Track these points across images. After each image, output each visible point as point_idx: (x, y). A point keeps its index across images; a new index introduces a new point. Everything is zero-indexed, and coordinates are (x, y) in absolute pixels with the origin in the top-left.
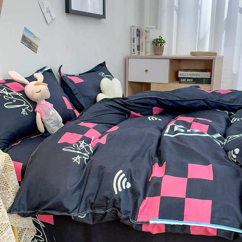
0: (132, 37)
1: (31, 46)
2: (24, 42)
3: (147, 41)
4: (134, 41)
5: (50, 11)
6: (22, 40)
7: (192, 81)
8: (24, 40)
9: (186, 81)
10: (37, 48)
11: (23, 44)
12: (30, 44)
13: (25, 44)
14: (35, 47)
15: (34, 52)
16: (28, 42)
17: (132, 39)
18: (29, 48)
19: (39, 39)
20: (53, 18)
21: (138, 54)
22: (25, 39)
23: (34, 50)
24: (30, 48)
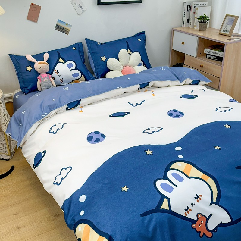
0: (184, 12)
1: (63, 30)
3: (196, 16)
4: (184, 15)
5: (81, 6)
7: (215, 58)
8: (58, 27)
9: (211, 57)
10: (68, 31)
13: (58, 30)
14: (67, 30)
15: (66, 34)
16: (61, 28)
17: (184, 13)
18: (61, 32)
19: (71, 26)
20: (84, 10)
21: (188, 26)
24: (63, 32)
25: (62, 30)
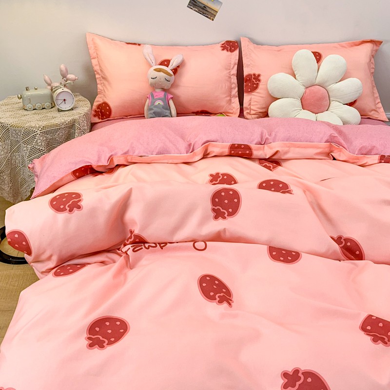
1: (204, 11)
2: (192, 7)
6: (189, 4)
10: (214, 14)
11: (192, 9)
12: (204, 9)
13: (194, 9)
14: (212, 12)
15: (210, 18)
16: (200, 7)
18: (201, 14)
19: (221, 3)
22: (194, 3)
23: (209, 16)
24: (203, 14)
25: (201, 10)
